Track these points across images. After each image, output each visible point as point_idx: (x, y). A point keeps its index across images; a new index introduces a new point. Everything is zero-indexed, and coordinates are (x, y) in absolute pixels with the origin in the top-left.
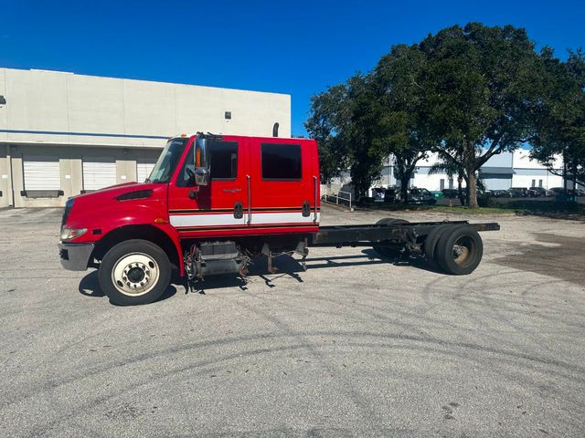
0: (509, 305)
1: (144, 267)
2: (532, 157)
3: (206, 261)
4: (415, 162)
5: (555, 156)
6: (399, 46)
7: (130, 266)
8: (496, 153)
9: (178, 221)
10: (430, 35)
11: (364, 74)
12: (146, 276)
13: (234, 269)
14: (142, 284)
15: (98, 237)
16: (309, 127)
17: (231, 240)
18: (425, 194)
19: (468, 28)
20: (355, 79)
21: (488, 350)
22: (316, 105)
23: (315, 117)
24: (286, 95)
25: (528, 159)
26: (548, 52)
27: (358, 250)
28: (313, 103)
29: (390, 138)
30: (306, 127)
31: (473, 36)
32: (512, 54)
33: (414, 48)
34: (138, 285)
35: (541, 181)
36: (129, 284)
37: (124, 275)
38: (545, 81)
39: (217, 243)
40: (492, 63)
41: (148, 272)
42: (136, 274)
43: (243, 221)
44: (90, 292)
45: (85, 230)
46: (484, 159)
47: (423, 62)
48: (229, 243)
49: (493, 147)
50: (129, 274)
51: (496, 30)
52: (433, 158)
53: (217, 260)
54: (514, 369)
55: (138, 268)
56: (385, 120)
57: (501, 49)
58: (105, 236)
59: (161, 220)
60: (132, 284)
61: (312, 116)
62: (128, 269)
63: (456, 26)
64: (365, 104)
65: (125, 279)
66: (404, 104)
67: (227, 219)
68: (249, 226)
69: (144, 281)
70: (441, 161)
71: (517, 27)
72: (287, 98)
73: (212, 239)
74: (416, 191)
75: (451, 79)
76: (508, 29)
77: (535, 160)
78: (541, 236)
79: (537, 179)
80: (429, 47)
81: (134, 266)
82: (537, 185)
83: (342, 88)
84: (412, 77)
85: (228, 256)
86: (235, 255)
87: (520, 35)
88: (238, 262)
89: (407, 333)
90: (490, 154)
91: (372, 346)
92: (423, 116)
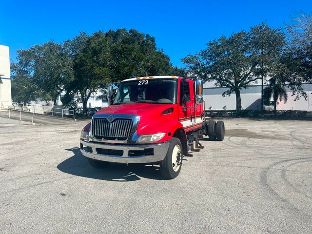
4: (90, 94)
19: (131, 31)
22: (21, 56)
23: (21, 63)
24: (6, 47)
28: (18, 54)
36: (177, 164)
43: (191, 123)
45: (164, 134)
63: (125, 29)
64: (84, 61)
69: (180, 161)
71: (151, 36)
76: (148, 36)
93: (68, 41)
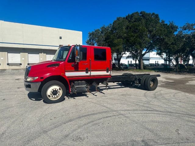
0: (172, 100)
1: (58, 90)
2: (157, 54)
3: (76, 87)
4: (122, 55)
5: (164, 54)
6: (120, 17)
7: (53, 90)
8: (148, 52)
9: (68, 74)
10: (129, 15)
11: (106, 26)
12: (58, 93)
13: (85, 90)
14: (57, 96)
15: (42, 80)
16: (87, 43)
17: (84, 80)
18: (125, 65)
19: (141, 13)
20: (103, 27)
21: (176, 113)
22: (90, 35)
23: (90, 39)
24: (80, 32)
25: (156, 55)
26: (163, 22)
27: (115, 84)
28: (89, 35)
29: (117, 48)
30: (86, 42)
31: (143, 16)
32: (155, 22)
33: (124, 18)
34: (56, 96)
35: (158, 61)
36: (52, 96)
37: (51, 93)
38: (164, 31)
39: (80, 82)
40: (149, 24)
41: (59, 92)
42: (55, 92)
43: (88, 74)
44: (34, 99)
45: (37, 77)
46: (144, 54)
47: (127, 23)
48: (83, 81)
49: (147, 50)
50: (53, 92)
51: (150, 14)
52: (128, 54)
53: (80, 87)
54: (187, 119)
55: (56, 90)
56: (116, 41)
57: (152, 20)
58: (45, 79)
59: (63, 74)
60: (54, 96)
61: (89, 39)
62: (52, 91)
63: (137, 12)
64: (109, 36)
65: (51, 94)
66: (121, 36)
67: (83, 74)
68: (90, 76)
69: (58, 95)
70: (130, 55)
71: (156, 14)
72: (81, 33)
73: (78, 80)
74: (122, 64)
75: (137, 29)
76: (153, 14)
77: (158, 55)
78: (167, 78)
79: (157, 61)
80: (129, 18)
81: (54, 90)
82: (157, 63)
83: (99, 30)
84: (124, 28)
85: (83, 86)
86: (85, 86)
87: (157, 16)
88: (87, 88)
89: (149, 109)
90: (146, 53)
91: (142, 114)
92: (128, 40)
93: (111, 25)
